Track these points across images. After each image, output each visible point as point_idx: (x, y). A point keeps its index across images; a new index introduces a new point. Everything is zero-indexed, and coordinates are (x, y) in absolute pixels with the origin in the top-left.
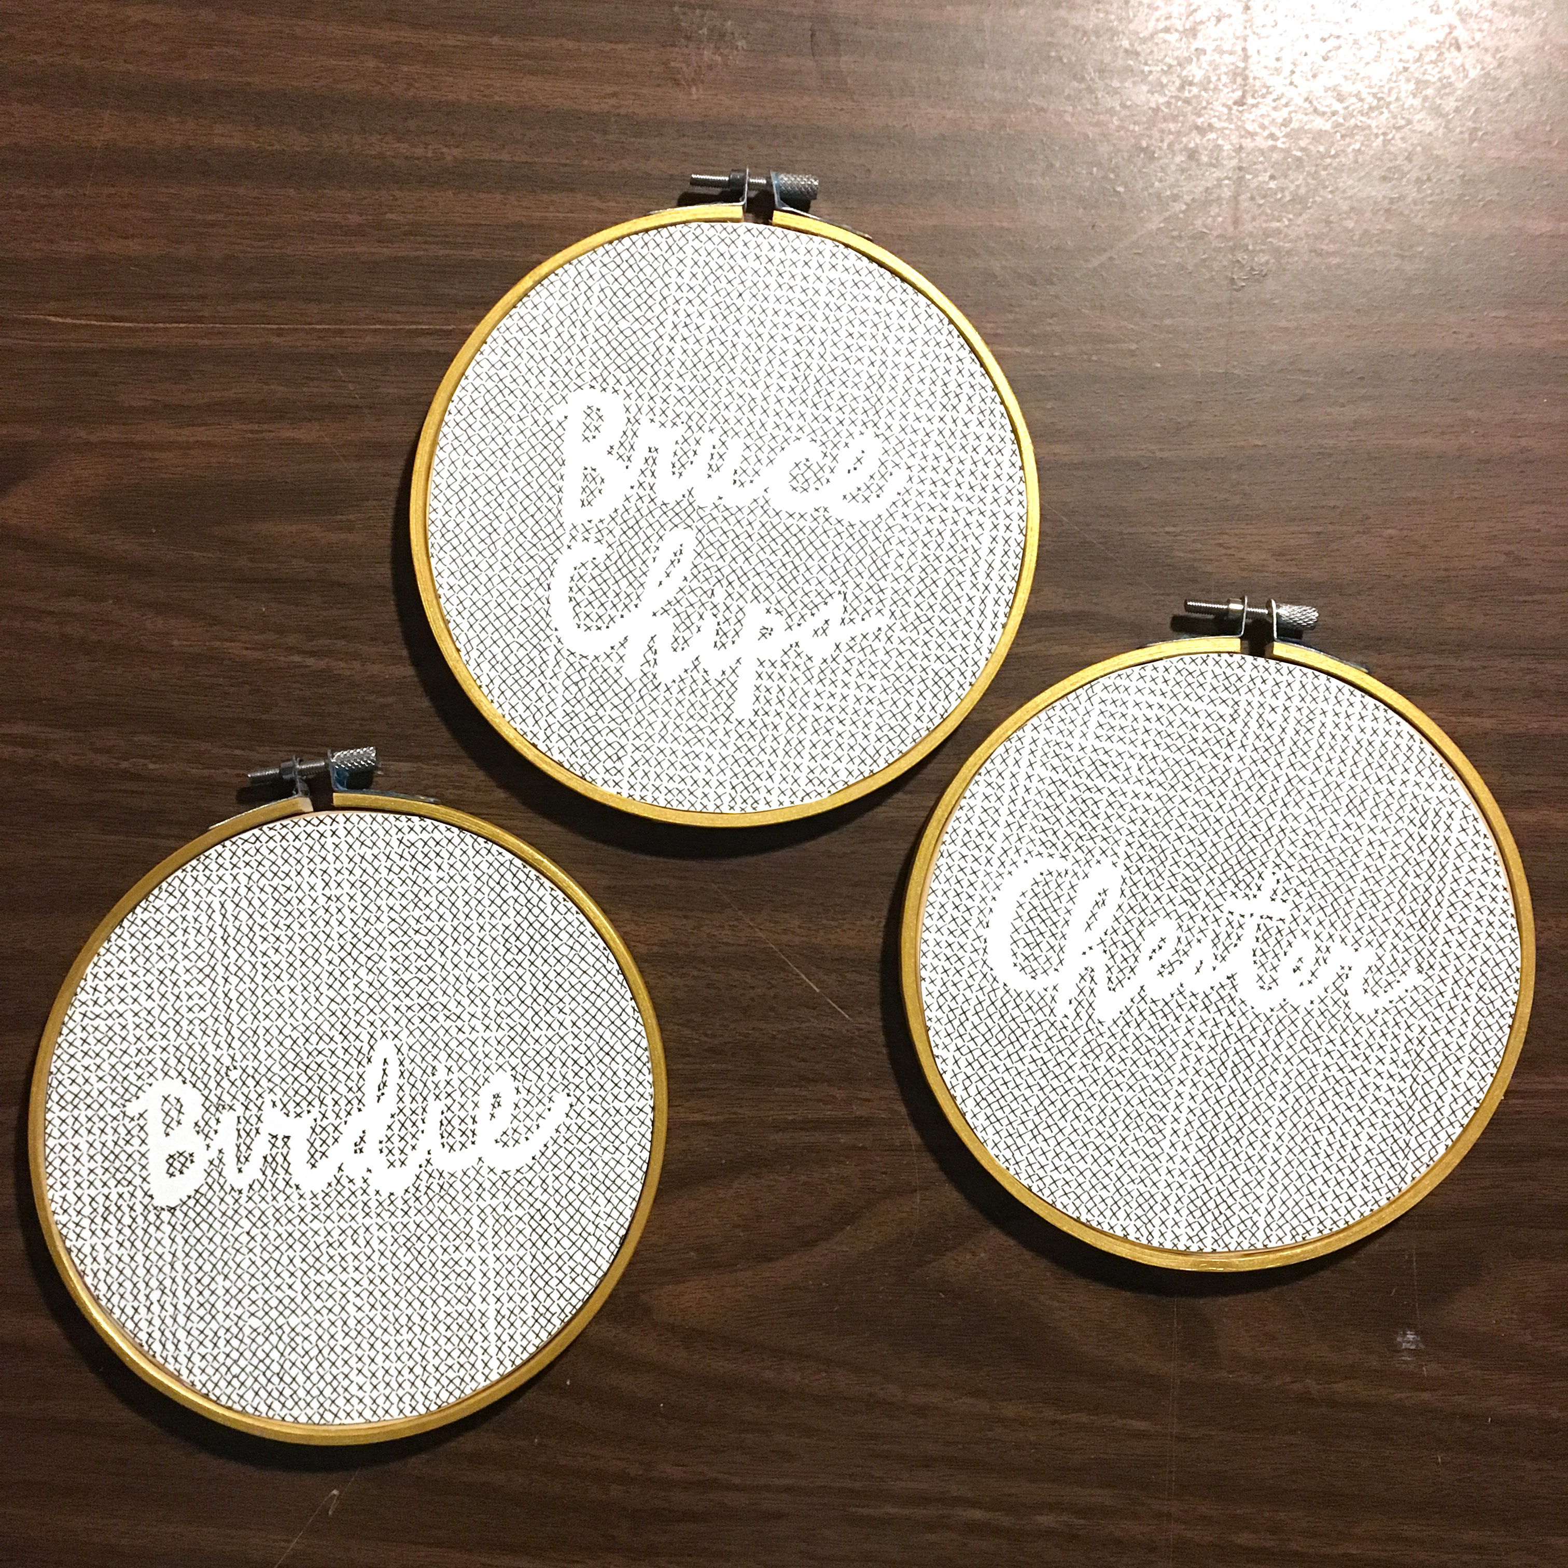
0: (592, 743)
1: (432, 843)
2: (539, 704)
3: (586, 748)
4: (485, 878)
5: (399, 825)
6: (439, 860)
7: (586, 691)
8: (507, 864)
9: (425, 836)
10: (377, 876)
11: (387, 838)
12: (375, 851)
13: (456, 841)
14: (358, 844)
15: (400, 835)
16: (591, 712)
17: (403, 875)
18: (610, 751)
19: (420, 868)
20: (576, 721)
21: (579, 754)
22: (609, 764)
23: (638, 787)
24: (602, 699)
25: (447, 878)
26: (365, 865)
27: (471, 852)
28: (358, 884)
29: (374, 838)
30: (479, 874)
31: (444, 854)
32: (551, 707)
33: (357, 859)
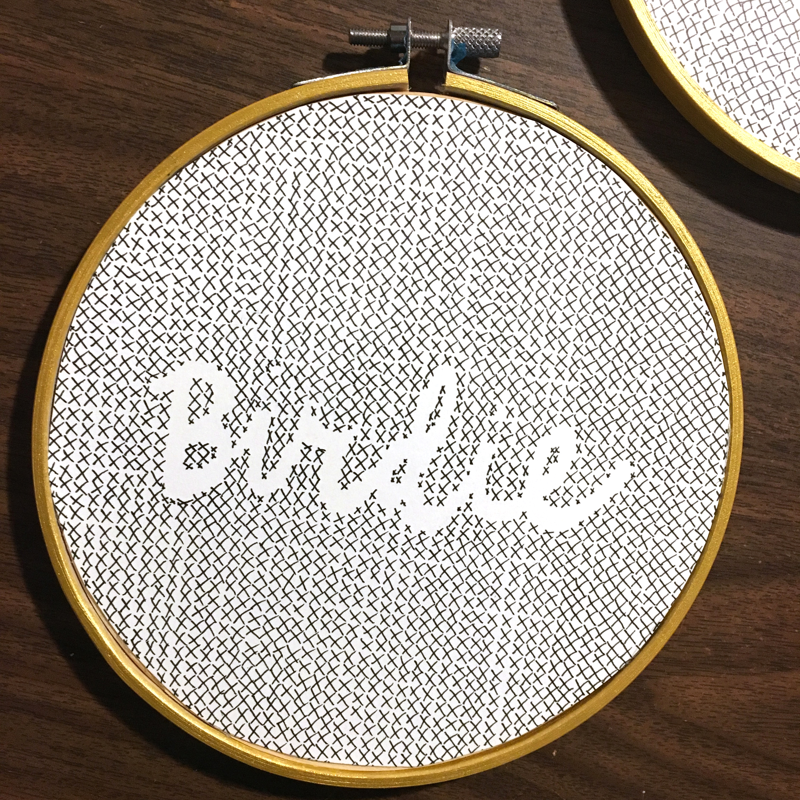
0: (744, 77)
1: (543, 155)
2: (696, 18)
3: (737, 82)
4: (593, 208)
5: (512, 126)
6: (547, 177)
7: (751, 16)
8: (621, 197)
9: (538, 145)
10: (474, 181)
11: (495, 139)
12: (479, 151)
13: (571, 158)
14: (460, 139)
15: (510, 138)
16: (751, 40)
17: (504, 186)
18: (762, 90)
19: (524, 181)
20: (732, 48)
21: (728, 86)
22: (758, 105)
23: (785, 138)
24: (766, 29)
25: (551, 199)
26: (463, 165)
27: (585, 175)
28: (452, 186)
29: (481, 136)
30: (587, 201)
31: (555, 171)
32: (709, 25)
33: (457, 156)
